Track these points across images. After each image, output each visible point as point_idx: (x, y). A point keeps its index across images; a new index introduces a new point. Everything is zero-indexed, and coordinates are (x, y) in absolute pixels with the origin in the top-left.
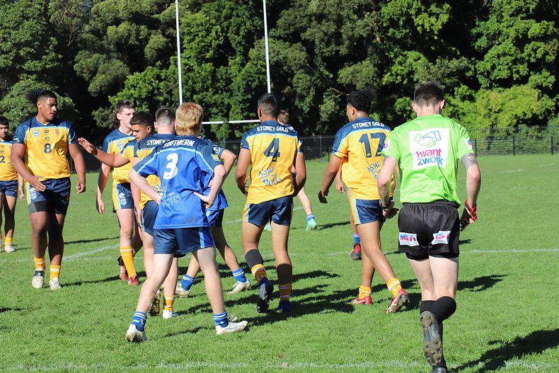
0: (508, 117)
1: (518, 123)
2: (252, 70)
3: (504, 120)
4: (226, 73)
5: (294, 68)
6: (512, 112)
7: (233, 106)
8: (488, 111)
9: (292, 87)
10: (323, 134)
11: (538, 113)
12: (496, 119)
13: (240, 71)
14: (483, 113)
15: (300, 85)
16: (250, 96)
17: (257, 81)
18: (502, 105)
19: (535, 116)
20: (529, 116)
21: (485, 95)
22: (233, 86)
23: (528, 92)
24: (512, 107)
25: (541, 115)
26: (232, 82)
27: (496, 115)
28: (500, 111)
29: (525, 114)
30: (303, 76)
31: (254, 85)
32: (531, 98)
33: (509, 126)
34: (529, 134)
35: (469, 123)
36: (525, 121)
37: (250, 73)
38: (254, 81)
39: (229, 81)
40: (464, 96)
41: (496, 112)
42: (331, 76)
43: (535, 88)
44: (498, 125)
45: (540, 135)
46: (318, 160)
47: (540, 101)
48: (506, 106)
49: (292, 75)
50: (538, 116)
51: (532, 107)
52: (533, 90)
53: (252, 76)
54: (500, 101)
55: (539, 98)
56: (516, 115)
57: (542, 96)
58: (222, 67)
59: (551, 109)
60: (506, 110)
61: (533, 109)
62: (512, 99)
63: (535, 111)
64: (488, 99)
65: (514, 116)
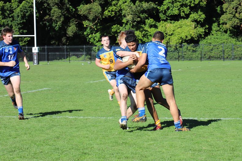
0: (177, 38)
1: (182, 42)
2: (26, 6)
3: (174, 40)
4: (10, 7)
5: (51, 5)
7: (14, 27)
9: (50, 16)
10: (67, 45)
11: (194, 36)
12: (169, 39)
13: (18, 6)
15: (55, 14)
16: (25, 21)
17: (29, 12)
18: (173, 31)
19: (192, 38)
20: (189, 38)
21: (163, 25)
22: (15, 14)
23: (189, 24)
24: (179, 32)
25: (196, 38)
26: (13, 12)
27: (169, 36)
28: (172, 34)
29: (187, 37)
30: (56, 9)
31: (27, 14)
32: (191, 28)
33: (177, 43)
34: (188, 48)
36: (186, 41)
37: (26, 7)
38: (27, 12)
39: (12, 11)
40: (151, 25)
41: (169, 35)
42: (74, 10)
43: (193, 22)
44: (170, 43)
45: (194, 49)
46: (64, 60)
47: (195, 30)
48: (175, 32)
49: (50, 9)
50: (194, 38)
51: (191, 33)
52: (192, 23)
53: (26, 9)
54: (172, 29)
55: (195, 27)
56: (181, 37)
57: (197, 26)
58: (8, 3)
59: (202, 34)
60: (176, 34)
61: (191, 34)
62: (179, 28)
63: (192, 35)
64: (165, 27)
65: (180, 38)
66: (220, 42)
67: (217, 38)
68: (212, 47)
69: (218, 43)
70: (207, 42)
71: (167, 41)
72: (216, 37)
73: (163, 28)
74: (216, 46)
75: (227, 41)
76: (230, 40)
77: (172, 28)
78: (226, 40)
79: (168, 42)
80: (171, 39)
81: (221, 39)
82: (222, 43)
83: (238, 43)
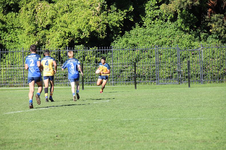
0: (58, 35)
3: (54, 39)
6: (66, 29)
8: (34, 28)
12: (44, 37)
14: (27, 30)
18: (52, 19)
19: (93, 35)
20: (86, 34)
24: (65, 22)
27: (43, 32)
28: (48, 27)
32: (89, 11)
33: (61, 46)
34: (86, 58)
35: (11, 41)
36: (82, 42)
40: (7, 5)
41: (43, 29)
44: (47, 45)
48: (57, 20)
51: (91, 23)
54: (50, 13)
56: (70, 33)
57: (108, 8)
59: (118, 26)
60: (58, 25)
61: (91, 26)
62: (67, 11)
63: (93, 29)
64: (33, 10)
65: (67, 35)
66: (156, 41)
67: (151, 34)
68: (136, 53)
69: (151, 45)
70: (127, 42)
71: (39, 42)
72: (147, 32)
73: (29, 12)
74: (146, 50)
75: (170, 39)
76: (177, 38)
77: (48, 13)
78: (170, 37)
79: (42, 45)
80: (47, 37)
81: (158, 36)
82: (160, 43)
83: (196, 43)
